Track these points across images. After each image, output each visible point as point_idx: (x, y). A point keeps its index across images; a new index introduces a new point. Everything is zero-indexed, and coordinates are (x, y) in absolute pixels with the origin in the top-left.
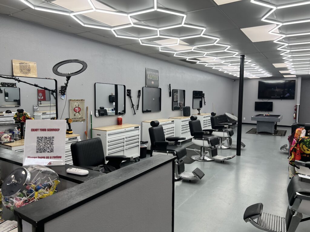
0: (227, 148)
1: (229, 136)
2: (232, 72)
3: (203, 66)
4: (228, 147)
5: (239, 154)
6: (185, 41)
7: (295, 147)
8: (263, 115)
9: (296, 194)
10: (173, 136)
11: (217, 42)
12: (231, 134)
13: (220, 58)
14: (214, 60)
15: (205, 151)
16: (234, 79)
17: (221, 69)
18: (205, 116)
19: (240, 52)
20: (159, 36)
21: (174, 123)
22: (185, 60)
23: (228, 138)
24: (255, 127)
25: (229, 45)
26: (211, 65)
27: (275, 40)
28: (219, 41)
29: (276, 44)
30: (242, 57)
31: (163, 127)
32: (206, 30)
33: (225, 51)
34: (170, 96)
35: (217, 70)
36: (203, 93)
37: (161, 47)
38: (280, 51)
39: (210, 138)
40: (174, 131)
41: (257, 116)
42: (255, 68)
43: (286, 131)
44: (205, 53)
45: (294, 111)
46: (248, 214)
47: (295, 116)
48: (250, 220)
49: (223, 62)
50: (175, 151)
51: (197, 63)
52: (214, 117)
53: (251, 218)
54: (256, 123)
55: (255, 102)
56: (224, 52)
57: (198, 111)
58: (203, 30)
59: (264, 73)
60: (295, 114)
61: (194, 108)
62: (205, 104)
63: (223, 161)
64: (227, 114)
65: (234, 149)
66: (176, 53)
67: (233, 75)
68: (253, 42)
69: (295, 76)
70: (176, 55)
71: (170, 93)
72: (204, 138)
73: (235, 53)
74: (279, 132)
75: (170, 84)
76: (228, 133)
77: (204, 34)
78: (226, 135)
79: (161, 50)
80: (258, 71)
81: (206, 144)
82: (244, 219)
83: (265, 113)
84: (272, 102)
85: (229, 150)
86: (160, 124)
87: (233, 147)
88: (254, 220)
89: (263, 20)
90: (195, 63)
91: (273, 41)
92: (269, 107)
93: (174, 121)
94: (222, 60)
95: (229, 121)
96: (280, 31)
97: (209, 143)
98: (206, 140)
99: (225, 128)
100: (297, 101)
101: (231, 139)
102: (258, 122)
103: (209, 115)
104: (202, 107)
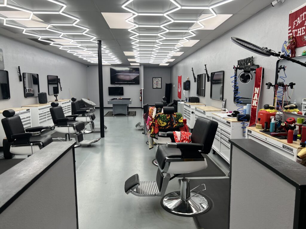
0: (90, 132)
1: (92, 120)
2: (87, 57)
3: (57, 48)
4: (92, 131)
5: (103, 136)
6: (39, 16)
7: (154, 122)
8: (117, 99)
9: (166, 159)
10: (30, 126)
11: (76, 23)
12: (93, 118)
13: (77, 42)
14: (70, 43)
15: (71, 138)
16: (87, 65)
17: (76, 53)
18: (64, 102)
19: (97, 37)
20: (5, 5)
21: (29, 112)
22: (36, 40)
23: (90, 122)
24: (111, 110)
25: (87, 28)
26: (66, 48)
27: (129, 29)
28: (79, 22)
29: (129, 33)
30: (99, 42)
31: (20, 116)
32: (66, 7)
33: (84, 34)
34: (21, 80)
35: (72, 55)
36: (58, 78)
37: (6, 20)
38: (131, 40)
39: (75, 124)
40: (31, 121)
41: (112, 100)
42: (109, 55)
43: (136, 111)
44: (61, 34)
45: (140, 95)
46: (128, 187)
47: (141, 99)
48: (131, 191)
49: (79, 46)
50: (40, 142)
51: (51, 44)
52: (75, 102)
53: (131, 189)
54: (112, 107)
55: (109, 87)
56: (82, 35)
57: (55, 97)
58: (63, 7)
59: (115, 60)
60: (140, 97)
61: (50, 94)
62: (61, 89)
63: (90, 145)
64: (84, 99)
65: (97, 132)
66: (26, 30)
67: (87, 61)
68: (110, 28)
69: (139, 64)
70: (26, 32)
71: (20, 77)
72: (69, 124)
73: (93, 38)
74: (130, 113)
75: (19, 67)
76: (90, 117)
77: (63, 12)
78: (89, 119)
79: (6, 24)
80: (110, 58)
81: (71, 130)
82: (126, 192)
83: (118, 97)
84: (123, 87)
85: (92, 134)
86: (16, 113)
87: (96, 130)
88: (134, 190)
89: (123, 7)
90: (48, 44)
91: (128, 29)
92: (120, 92)
93: (29, 110)
94: (78, 43)
95: (86, 106)
96: (135, 21)
97: (74, 129)
98: (71, 126)
99: (87, 112)
100: (142, 86)
101: (94, 123)
102: (114, 105)
103: (67, 101)
104: (58, 92)
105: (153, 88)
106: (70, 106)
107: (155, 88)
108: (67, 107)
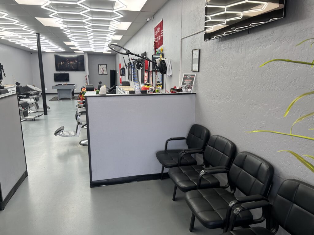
1: (35, 101)
2: (28, 45)
5: (46, 114)
11: (15, 22)
12: (37, 99)
16: (30, 52)
17: (18, 42)
23: (34, 103)
24: (56, 96)
25: (25, 25)
26: (8, 38)
27: (60, 27)
28: (18, 22)
29: (62, 30)
30: (37, 35)
33: (23, 29)
35: (14, 43)
36: (1, 65)
38: (66, 34)
41: (57, 85)
42: (49, 44)
45: (85, 80)
48: (58, 134)
49: (20, 37)
52: (19, 86)
54: (57, 92)
55: (54, 74)
58: (4, 14)
59: (58, 49)
60: (86, 83)
62: (5, 75)
63: (34, 119)
64: (28, 86)
65: (41, 112)
67: (29, 48)
68: (45, 26)
69: (83, 52)
73: (31, 32)
74: (75, 98)
76: (34, 99)
77: (5, 17)
78: (33, 101)
80: (52, 47)
82: (55, 134)
83: (63, 83)
84: (68, 74)
87: (40, 110)
89: (50, 16)
92: (66, 78)
96: (63, 23)
99: (31, 95)
100: (87, 72)
101: (38, 104)
102: (58, 90)
103: (12, 86)
104: (2, 78)
105: (99, 75)
106: (14, 91)
107: (101, 75)
108: (12, 92)
